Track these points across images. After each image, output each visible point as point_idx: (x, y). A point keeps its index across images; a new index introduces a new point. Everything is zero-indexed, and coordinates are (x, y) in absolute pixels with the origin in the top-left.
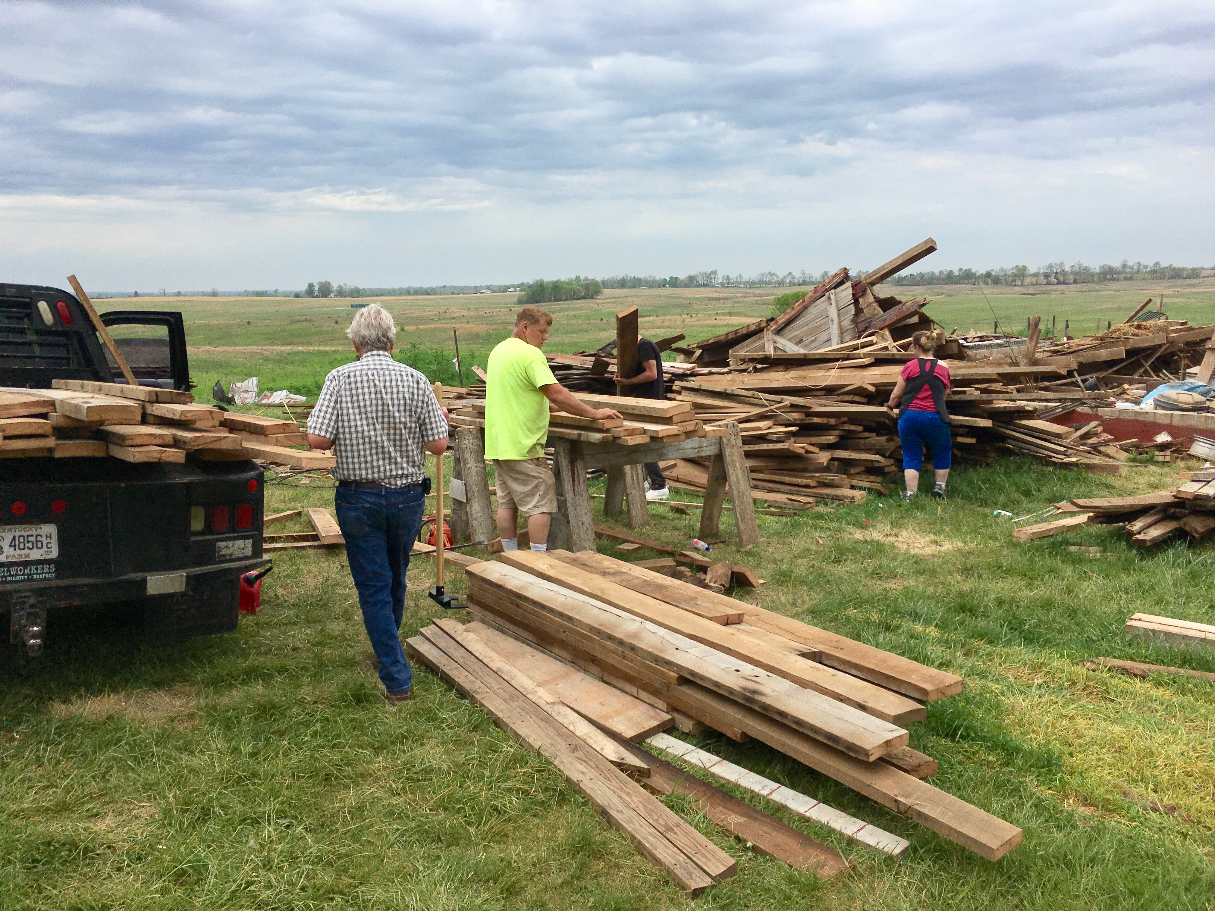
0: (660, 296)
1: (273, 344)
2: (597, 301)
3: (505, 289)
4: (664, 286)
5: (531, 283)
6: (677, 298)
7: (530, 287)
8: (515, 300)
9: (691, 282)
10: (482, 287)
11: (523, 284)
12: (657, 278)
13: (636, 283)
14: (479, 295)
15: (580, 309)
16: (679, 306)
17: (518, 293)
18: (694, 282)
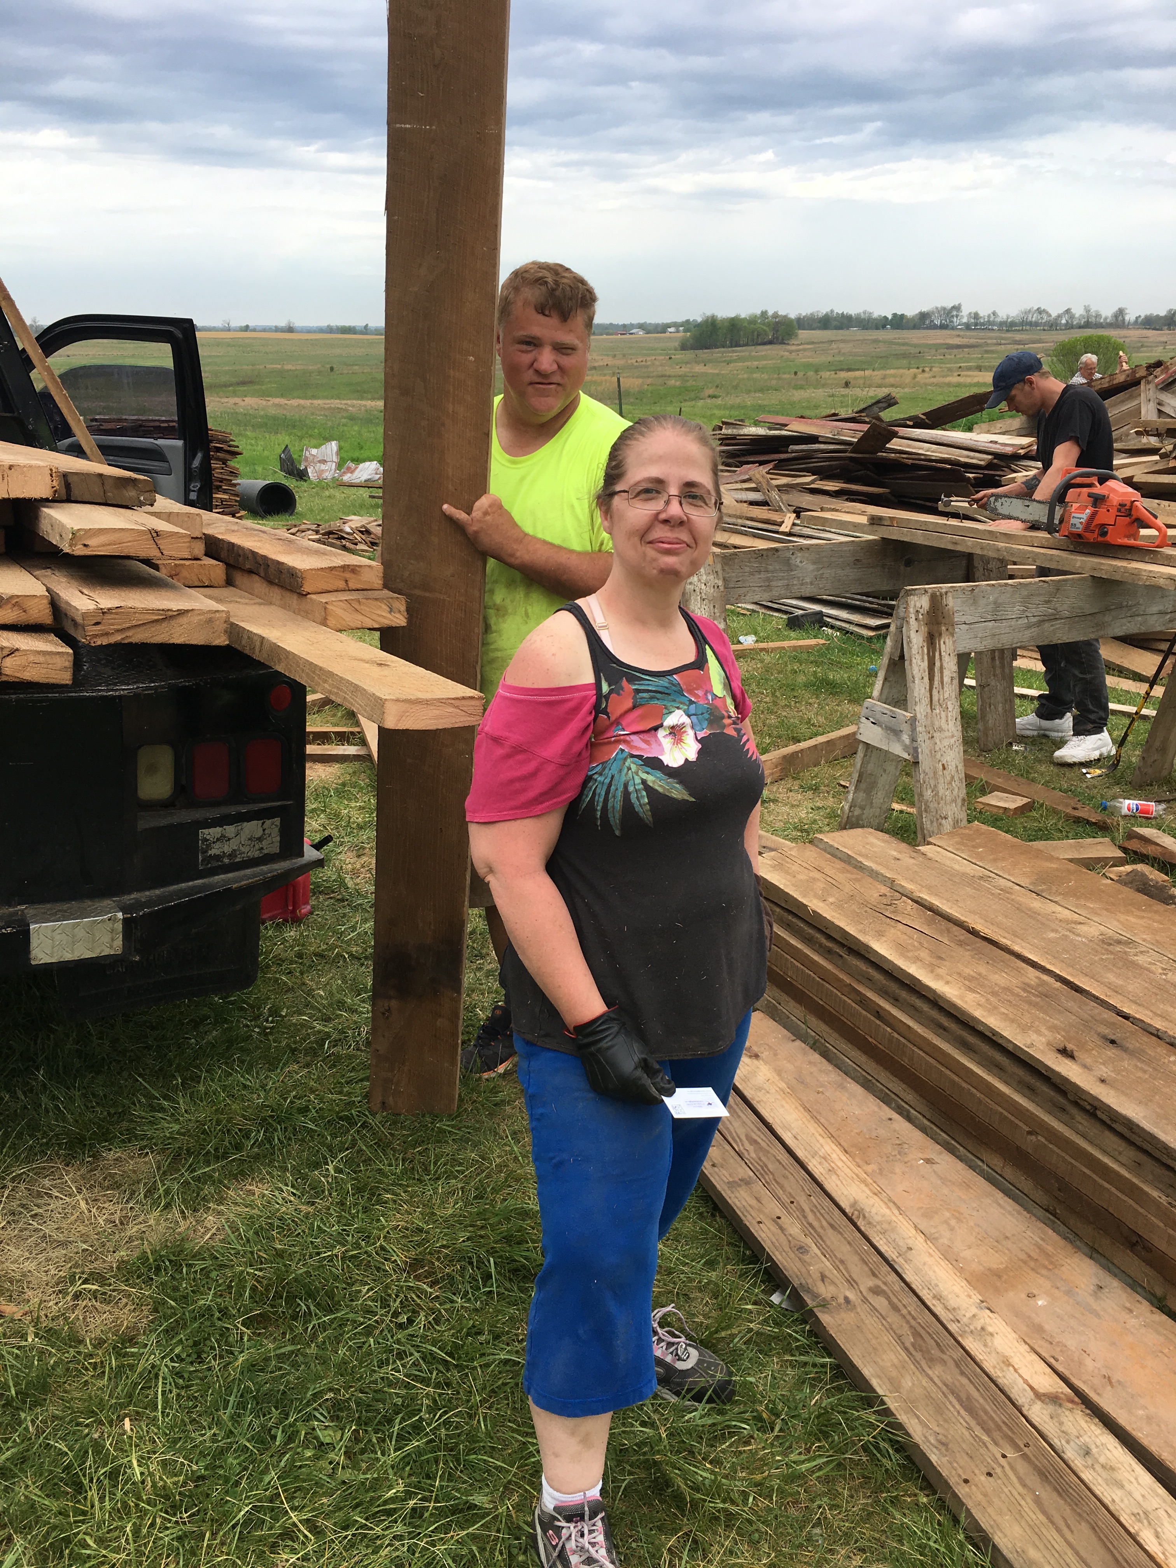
0: (876, 341)
1: (362, 399)
2: (789, 347)
3: (663, 328)
4: (884, 327)
5: (699, 320)
6: (904, 344)
7: (698, 326)
8: (677, 344)
9: (923, 321)
10: (632, 326)
11: (688, 321)
12: (875, 315)
13: (844, 322)
14: (628, 336)
15: (765, 358)
16: (905, 356)
17: (681, 334)
18: (927, 322)
